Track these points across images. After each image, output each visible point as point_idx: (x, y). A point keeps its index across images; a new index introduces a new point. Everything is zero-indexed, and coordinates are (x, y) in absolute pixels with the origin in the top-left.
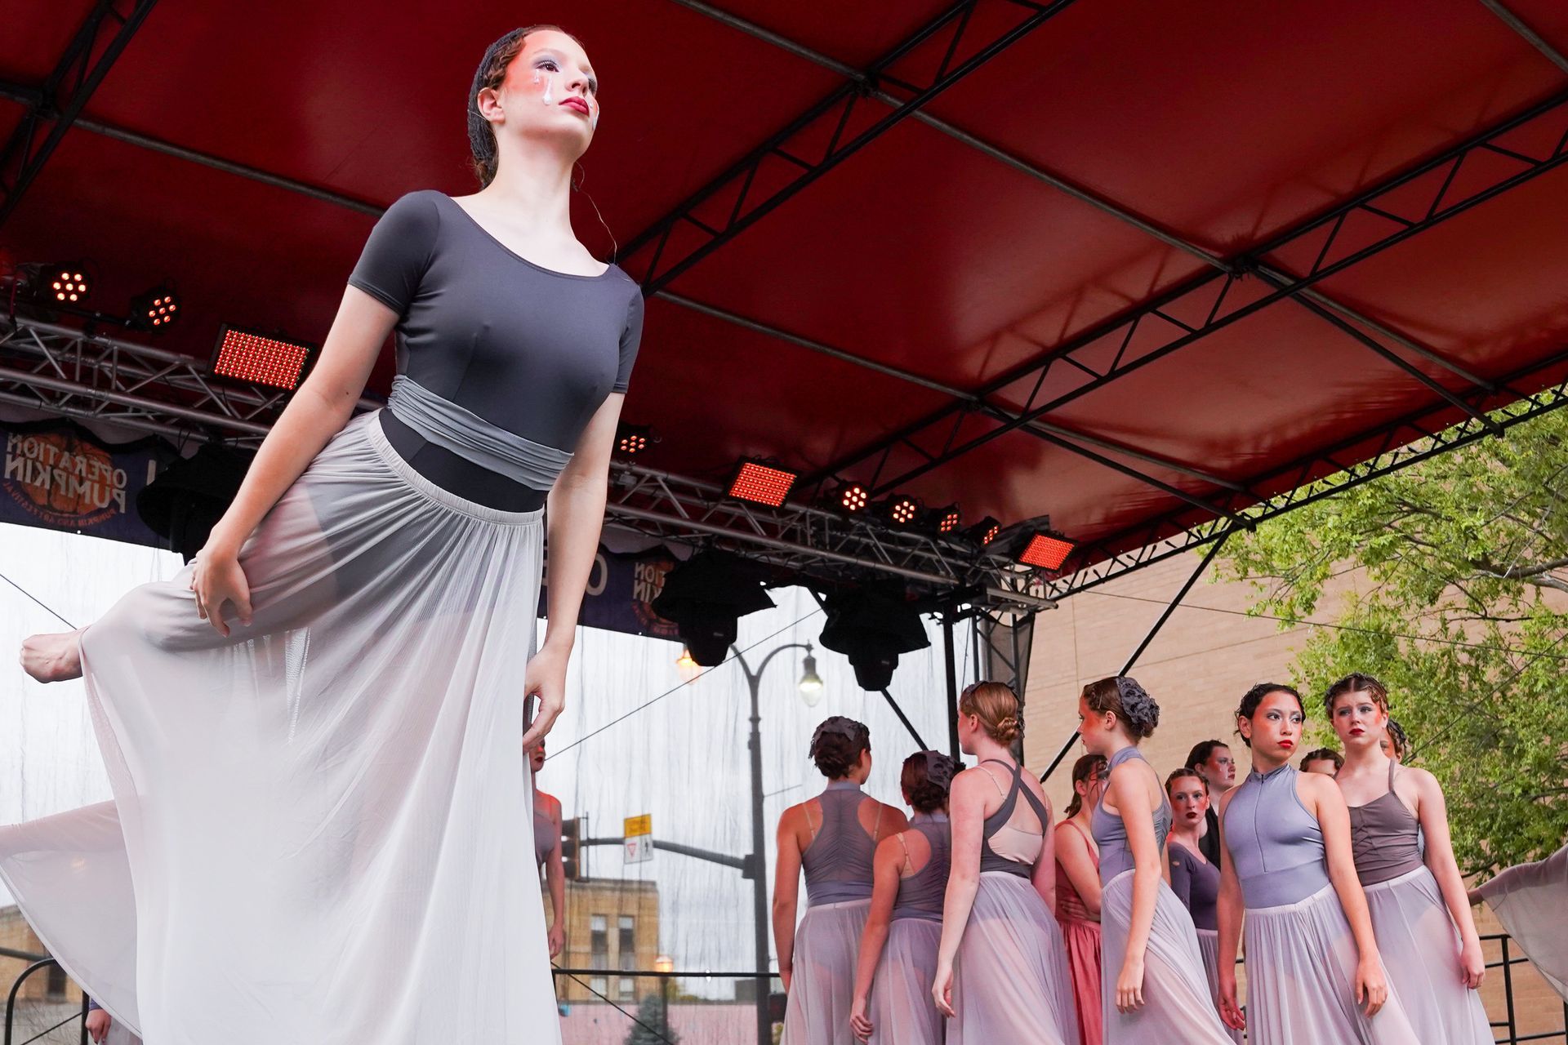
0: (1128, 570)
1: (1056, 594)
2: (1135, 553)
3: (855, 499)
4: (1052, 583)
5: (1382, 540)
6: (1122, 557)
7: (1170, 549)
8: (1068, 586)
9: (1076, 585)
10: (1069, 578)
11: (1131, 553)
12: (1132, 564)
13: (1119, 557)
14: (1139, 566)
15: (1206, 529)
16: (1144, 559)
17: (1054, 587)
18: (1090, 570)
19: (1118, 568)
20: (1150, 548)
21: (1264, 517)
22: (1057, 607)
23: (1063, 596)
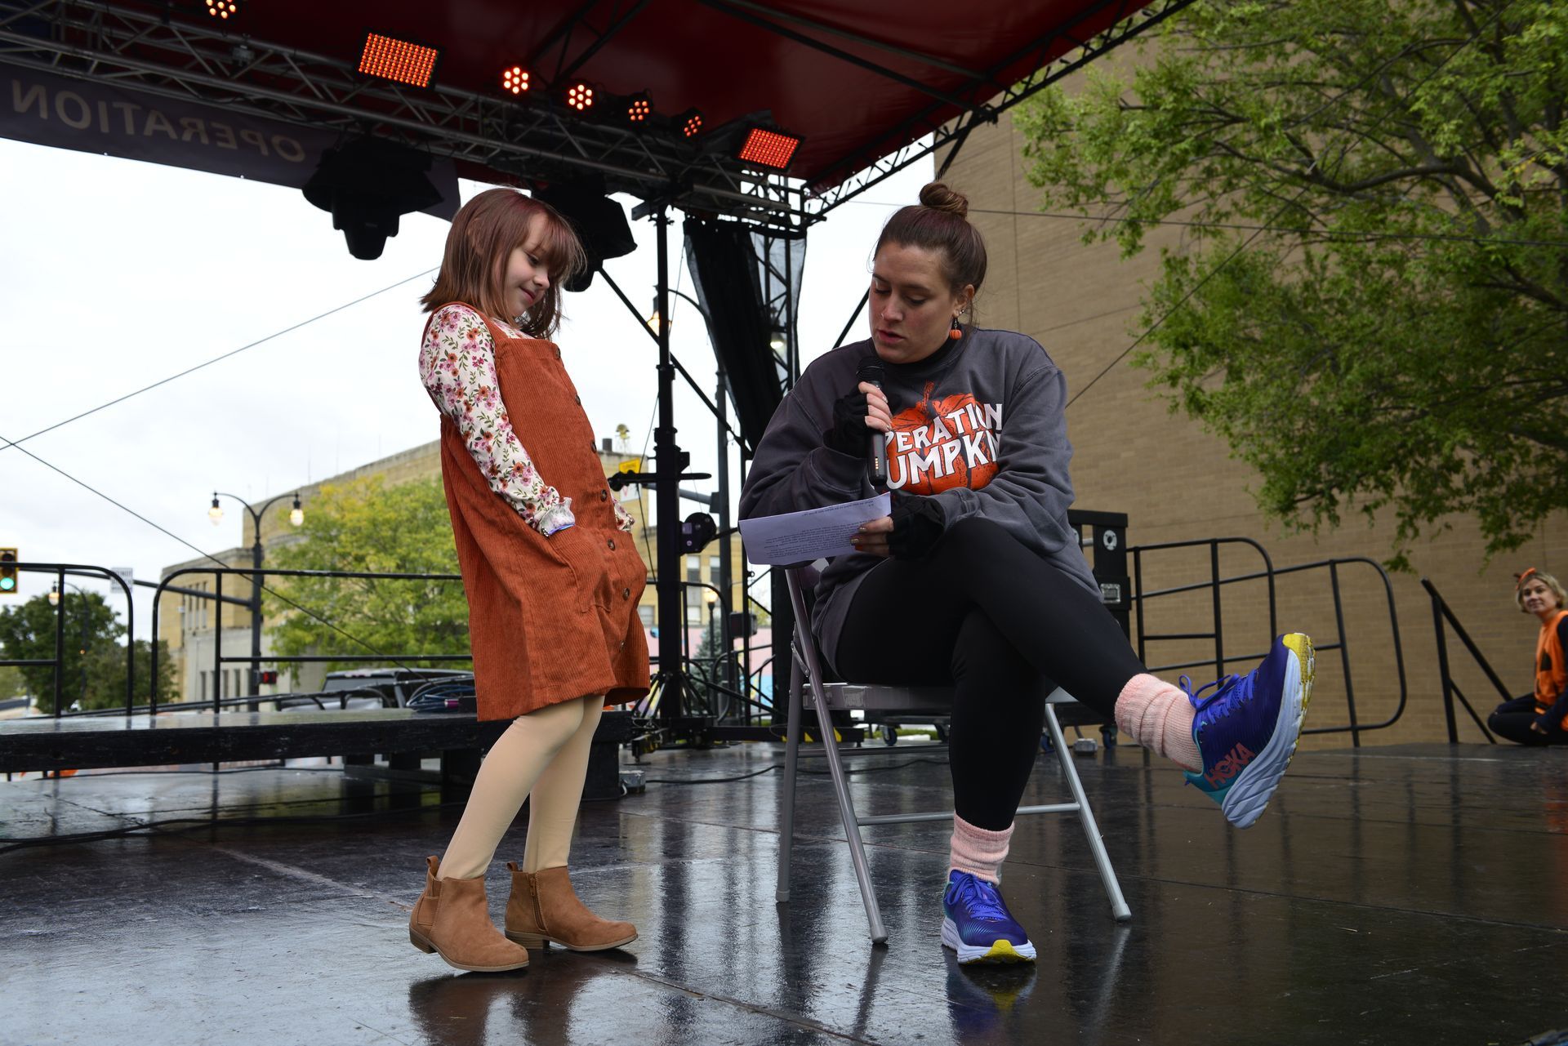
0: (886, 175)
1: (826, 206)
2: (891, 158)
3: (516, 80)
4: (823, 196)
6: (880, 163)
7: (922, 149)
8: (834, 197)
9: (842, 196)
10: (836, 190)
11: (887, 158)
12: (887, 168)
13: (878, 163)
14: (894, 170)
15: (951, 125)
16: (898, 163)
17: (825, 200)
18: (853, 179)
19: (876, 173)
20: (904, 150)
21: (1005, 106)
22: (825, 219)
23: (831, 207)
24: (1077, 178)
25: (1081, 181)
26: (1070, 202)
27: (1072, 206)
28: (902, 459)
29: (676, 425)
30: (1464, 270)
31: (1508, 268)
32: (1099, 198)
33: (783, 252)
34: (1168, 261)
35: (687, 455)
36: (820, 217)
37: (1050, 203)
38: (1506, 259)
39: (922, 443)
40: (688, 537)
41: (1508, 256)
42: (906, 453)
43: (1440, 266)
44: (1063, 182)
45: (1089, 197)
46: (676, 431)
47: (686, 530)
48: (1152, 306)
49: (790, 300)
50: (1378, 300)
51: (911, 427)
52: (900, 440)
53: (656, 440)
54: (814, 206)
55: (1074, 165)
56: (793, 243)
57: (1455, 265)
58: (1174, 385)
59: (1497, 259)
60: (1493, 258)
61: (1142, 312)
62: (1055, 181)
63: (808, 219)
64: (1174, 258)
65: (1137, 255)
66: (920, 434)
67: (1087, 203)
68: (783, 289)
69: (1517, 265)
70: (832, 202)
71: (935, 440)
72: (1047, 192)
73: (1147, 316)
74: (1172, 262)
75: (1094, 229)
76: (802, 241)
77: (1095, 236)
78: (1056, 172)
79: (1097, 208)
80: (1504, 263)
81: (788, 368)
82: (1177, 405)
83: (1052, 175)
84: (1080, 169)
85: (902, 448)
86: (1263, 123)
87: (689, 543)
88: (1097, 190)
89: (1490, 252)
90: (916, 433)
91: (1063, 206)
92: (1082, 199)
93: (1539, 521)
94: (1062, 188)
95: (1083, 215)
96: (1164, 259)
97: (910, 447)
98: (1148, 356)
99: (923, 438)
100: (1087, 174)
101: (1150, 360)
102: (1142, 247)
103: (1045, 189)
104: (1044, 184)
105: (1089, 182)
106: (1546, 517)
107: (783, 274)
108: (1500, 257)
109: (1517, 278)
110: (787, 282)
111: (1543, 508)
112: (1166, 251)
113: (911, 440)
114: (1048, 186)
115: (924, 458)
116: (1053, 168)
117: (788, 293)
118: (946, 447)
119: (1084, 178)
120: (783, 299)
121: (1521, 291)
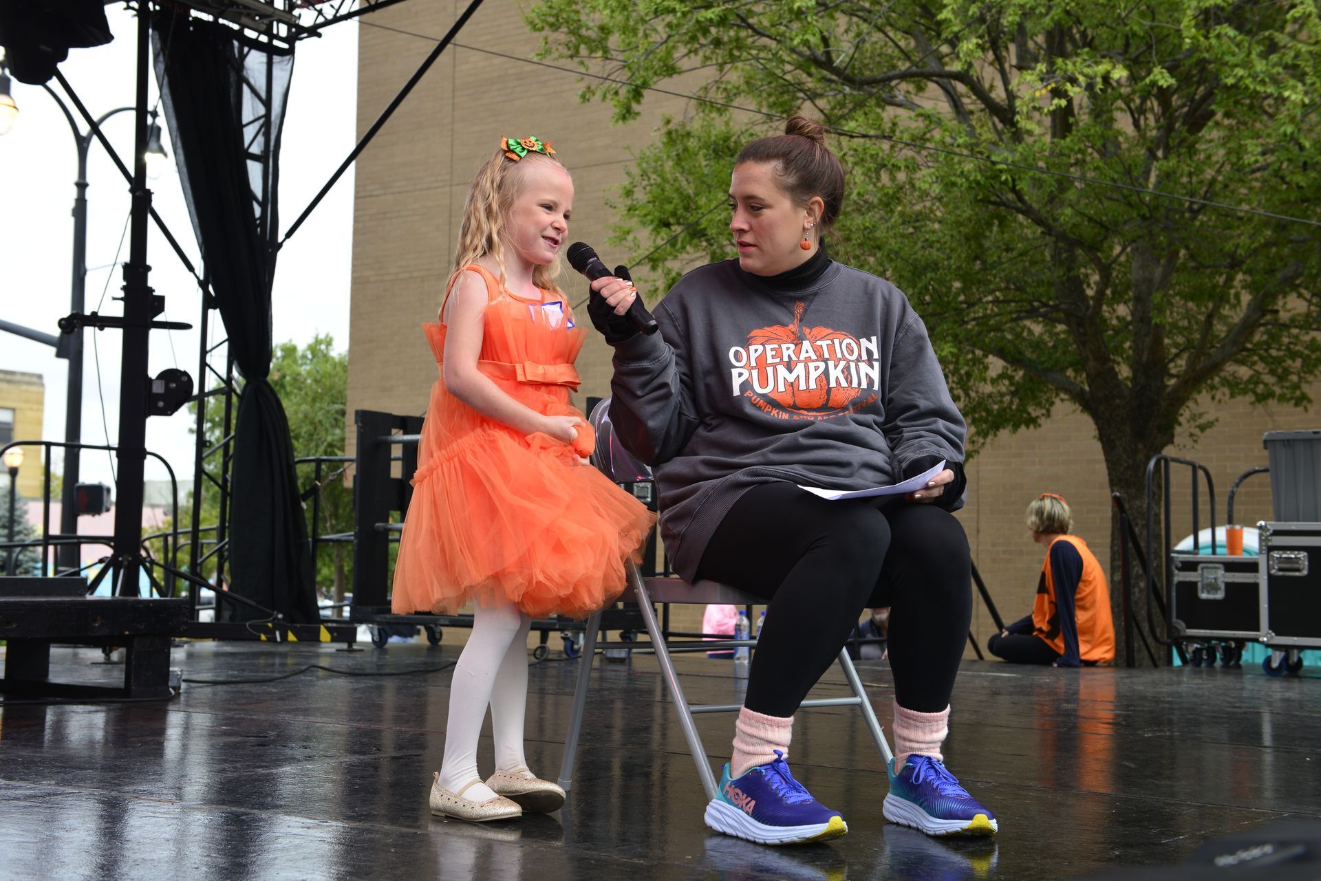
1: (321, 20)
4: (318, 7)
5: (709, 14)
8: (333, 12)
10: (336, 3)
17: (320, 12)
22: (319, 35)
23: (328, 23)
24: (579, 28)
25: (583, 32)
26: (570, 53)
27: (571, 57)
28: (770, 370)
29: (148, 262)
30: (974, 185)
31: (1013, 190)
32: (600, 54)
33: (264, 68)
34: (669, 133)
35: (161, 299)
36: (313, 31)
37: (548, 52)
38: (1014, 180)
39: (789, 357)
40: (158, 397)
41: (1017, 177)
42: (774, 366)
43: (953, 179)
44: (564, 29)
45: (592, 51)
46: (149, 268)
47: (158, 388)
48: (638, 178)
49: (271, 128)
50: (887, 205)
51: (780, 341)
52: (769, 354)
53: (125, 278)
54: (307, 17)
55: (577, 12)
56: (276, 59)
57: (967, 179)
58: (654, 268)
59: (1007, 179)
60: (1003, 178)
61: (626, 182)
62: (554, 27)
63: (298, 32)
64: (677, 131)
65: (631, 123)
66: (788, 349)
67: (589, 57)
68: (262, 110)
69: (1022, 189)
70: (330, 17)
71: (802, 358)
72: (546, 38)
73: (629, 187)
74: (674, 135)
75: (593, 87)
76: (288, 57)
77: (594, 94)
78: (557, 16)
79: (596, 65)
80: (1011, 185)
81: (263, 205)
82: (656, 290)
83: (551, 20)
84: (583, 18)
85: (770, 360)
86: (796, 6)
87: (161, 404)
88: (599, 44)
89: (1001, 171)
90: (784, 346)
91: (561, 56)
92: (583, 50)
93: (988, 440)
94: (562, 35)
95: (583, 70)
96: (664, 130)
97: (778, 360)
98: (628, 233)
99: (791, 352)
100: (591, 24)
101: (630, 237)
102: (638, 114)
103: (544, 33)
104: (543, 28)
105: (593, 34)
106: (995, 435)
107: (263, 95)
108: (1010, 178)
109: (1020, 199)
110: (267, 103)
111: (996, 427)
112: (668, 122)
113: (778, 353)
114: (547, 32)
115: (790, 370)
116: (554, 12)
117: (268, 116)
118: (812, 365)
119: (588, 29)
120: (262, 121)
121: (1019, 211)
